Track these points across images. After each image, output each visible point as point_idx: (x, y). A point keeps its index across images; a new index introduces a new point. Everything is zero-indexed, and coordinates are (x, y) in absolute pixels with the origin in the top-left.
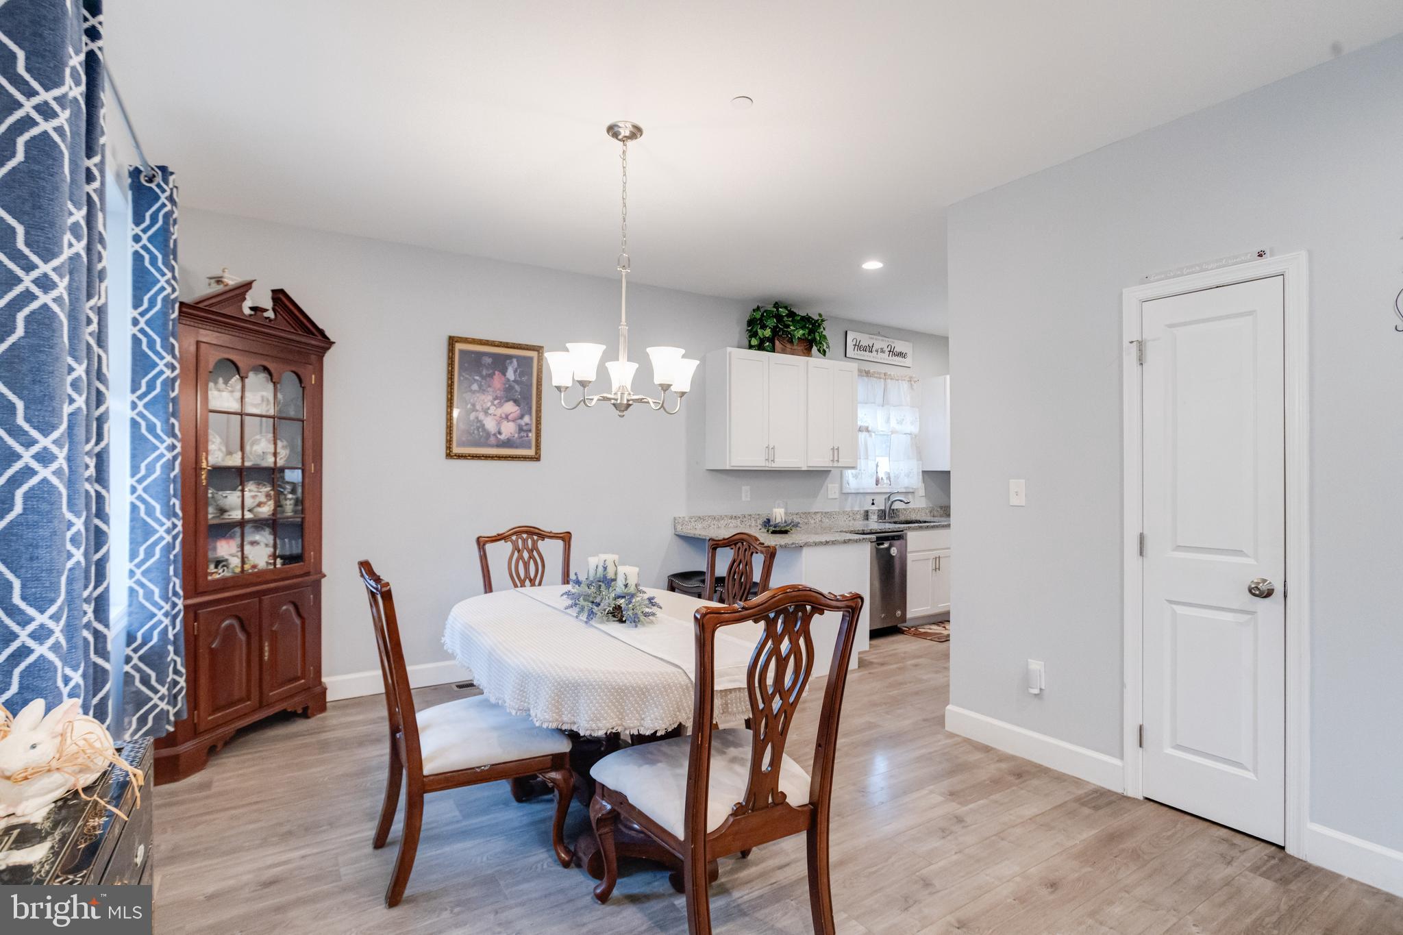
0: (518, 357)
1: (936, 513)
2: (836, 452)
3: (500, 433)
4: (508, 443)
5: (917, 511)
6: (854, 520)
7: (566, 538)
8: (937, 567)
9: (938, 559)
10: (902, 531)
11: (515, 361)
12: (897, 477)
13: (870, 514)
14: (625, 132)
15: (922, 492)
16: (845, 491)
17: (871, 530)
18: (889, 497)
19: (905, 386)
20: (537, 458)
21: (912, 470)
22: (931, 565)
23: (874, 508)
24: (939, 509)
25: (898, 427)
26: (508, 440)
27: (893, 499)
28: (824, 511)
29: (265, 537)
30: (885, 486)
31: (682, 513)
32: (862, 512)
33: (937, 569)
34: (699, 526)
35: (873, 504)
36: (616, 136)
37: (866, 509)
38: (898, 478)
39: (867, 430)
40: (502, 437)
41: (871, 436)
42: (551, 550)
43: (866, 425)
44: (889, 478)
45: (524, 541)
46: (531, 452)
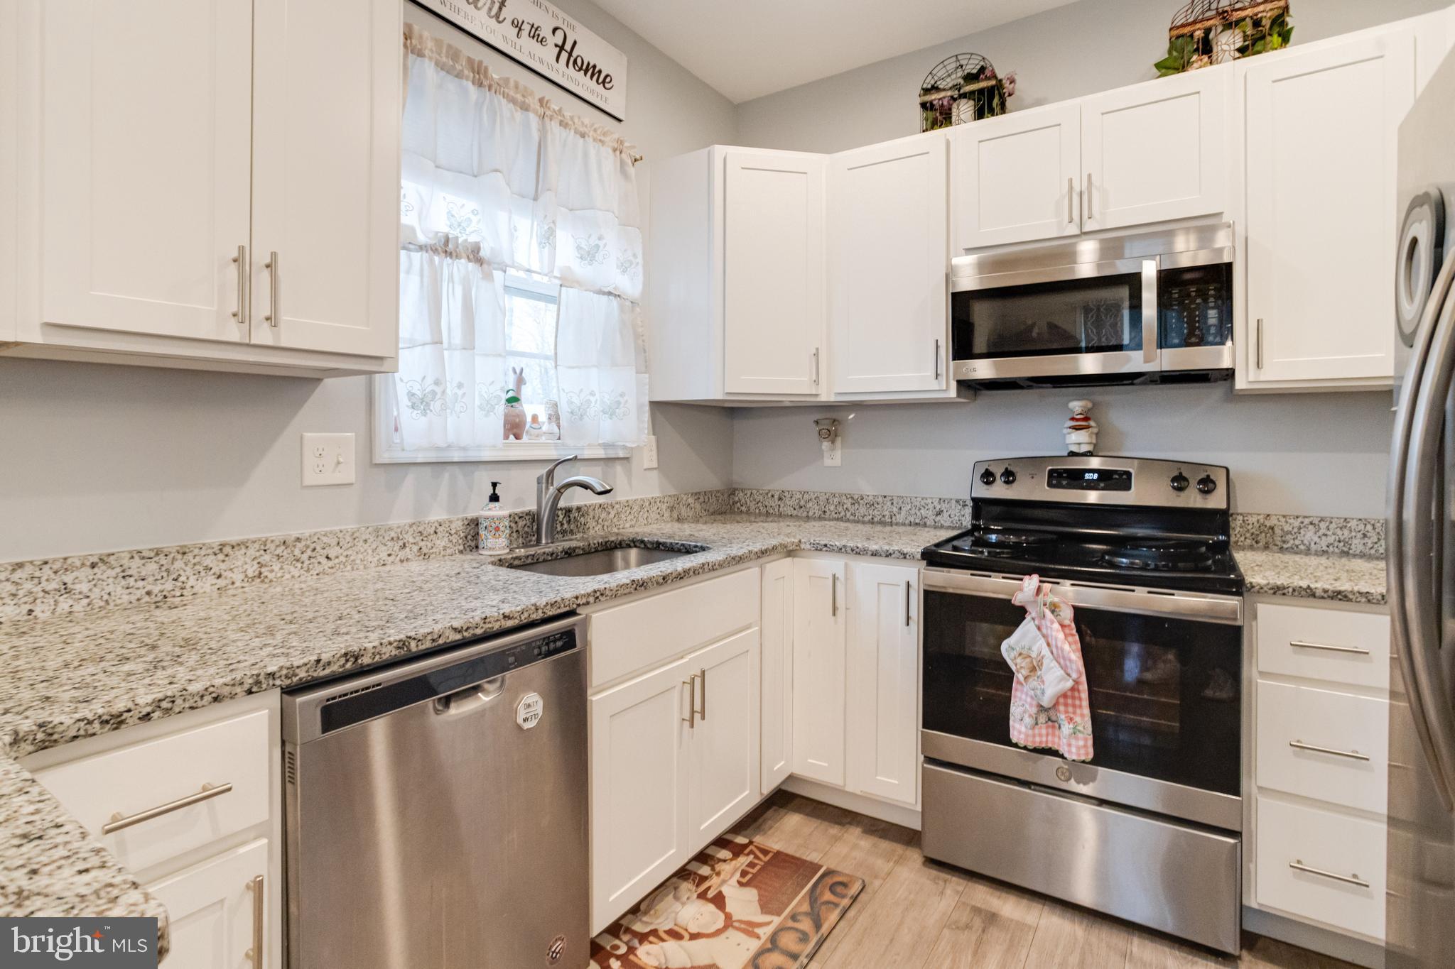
1: (684, 512)
2: (262, 280)
5: (636, 508)
6: (424, 556)
8: (698, 707)
9: (698, 682)
10: (572, 613)
12: (579, 415)
13: (482, 533)
15: (649, 458)
16: (383, 456)
17: (402, 644)
18: (550, 474)
19: (609, 162)
21: (622, 395)
22: (676, 706)
23: (497, 511)
24: (691, 500)
25: (580, 269)
27: (561, 478)
28: (277, 535)
30: (543, 440)
32: (458, 525)
33: (696, 713)
35: (494, 498)
37: (471, 514)
38: (581, 417)
39: (475, 255)
41: (488, 277)
43: (473, 239)
44: (555, 417)
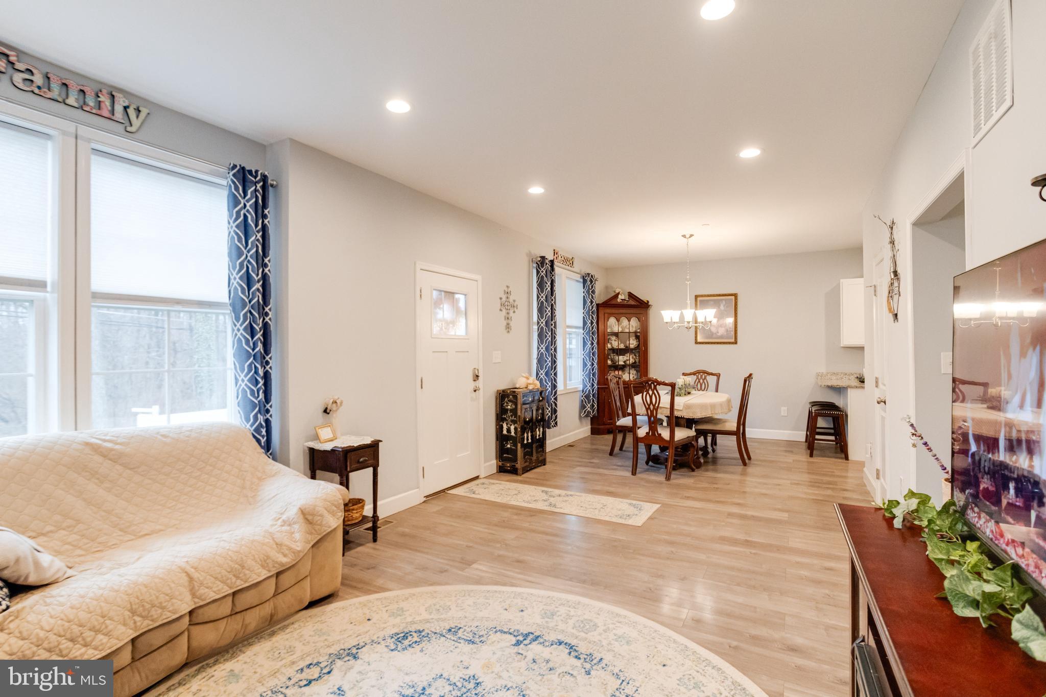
0: (725, 300)
3: (718, 333)
4: (721, 337)
7: (718, 376)
11: (724, 302)
14: (688, 236)
20: (736, 343)
26: (722, 335)
29: (633, 372)
31: (823, 370)
34: (834, 378)
36: (685, 237)
40: (719, 334)
42: (712, 380)
45: (701, 376)
46: (733, 340)
